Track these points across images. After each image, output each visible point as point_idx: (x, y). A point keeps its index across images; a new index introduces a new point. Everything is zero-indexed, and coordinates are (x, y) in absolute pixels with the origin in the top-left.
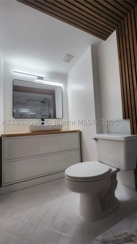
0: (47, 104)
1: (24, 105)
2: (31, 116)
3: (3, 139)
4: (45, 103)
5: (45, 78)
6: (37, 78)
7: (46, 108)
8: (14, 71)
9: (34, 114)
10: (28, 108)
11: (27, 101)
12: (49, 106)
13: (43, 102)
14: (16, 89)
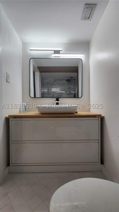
0: (73, 82)
1: (53, 84)
2: (57, 94)
3: (10, 119)
4: (70, 82)
5: (61, 51)
6: (53, 53)
7: (72, 87)
8: (30, 49)
9: (60, 93)
10: (55, 87)
11: (54, 80)
12: (74, 85)
13: (68, 80)
14: (42, 70)
